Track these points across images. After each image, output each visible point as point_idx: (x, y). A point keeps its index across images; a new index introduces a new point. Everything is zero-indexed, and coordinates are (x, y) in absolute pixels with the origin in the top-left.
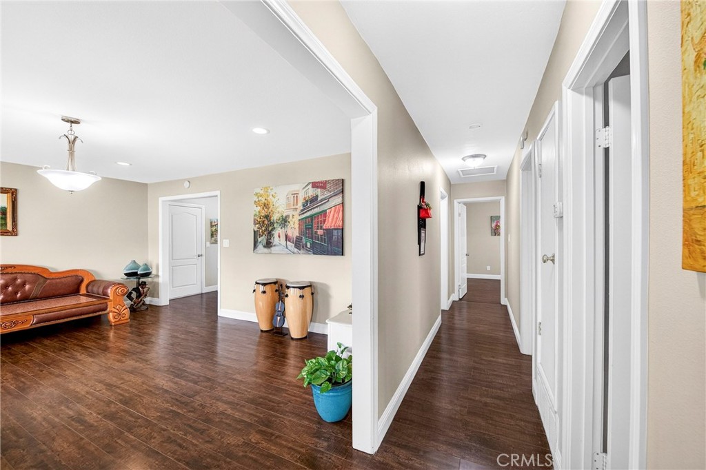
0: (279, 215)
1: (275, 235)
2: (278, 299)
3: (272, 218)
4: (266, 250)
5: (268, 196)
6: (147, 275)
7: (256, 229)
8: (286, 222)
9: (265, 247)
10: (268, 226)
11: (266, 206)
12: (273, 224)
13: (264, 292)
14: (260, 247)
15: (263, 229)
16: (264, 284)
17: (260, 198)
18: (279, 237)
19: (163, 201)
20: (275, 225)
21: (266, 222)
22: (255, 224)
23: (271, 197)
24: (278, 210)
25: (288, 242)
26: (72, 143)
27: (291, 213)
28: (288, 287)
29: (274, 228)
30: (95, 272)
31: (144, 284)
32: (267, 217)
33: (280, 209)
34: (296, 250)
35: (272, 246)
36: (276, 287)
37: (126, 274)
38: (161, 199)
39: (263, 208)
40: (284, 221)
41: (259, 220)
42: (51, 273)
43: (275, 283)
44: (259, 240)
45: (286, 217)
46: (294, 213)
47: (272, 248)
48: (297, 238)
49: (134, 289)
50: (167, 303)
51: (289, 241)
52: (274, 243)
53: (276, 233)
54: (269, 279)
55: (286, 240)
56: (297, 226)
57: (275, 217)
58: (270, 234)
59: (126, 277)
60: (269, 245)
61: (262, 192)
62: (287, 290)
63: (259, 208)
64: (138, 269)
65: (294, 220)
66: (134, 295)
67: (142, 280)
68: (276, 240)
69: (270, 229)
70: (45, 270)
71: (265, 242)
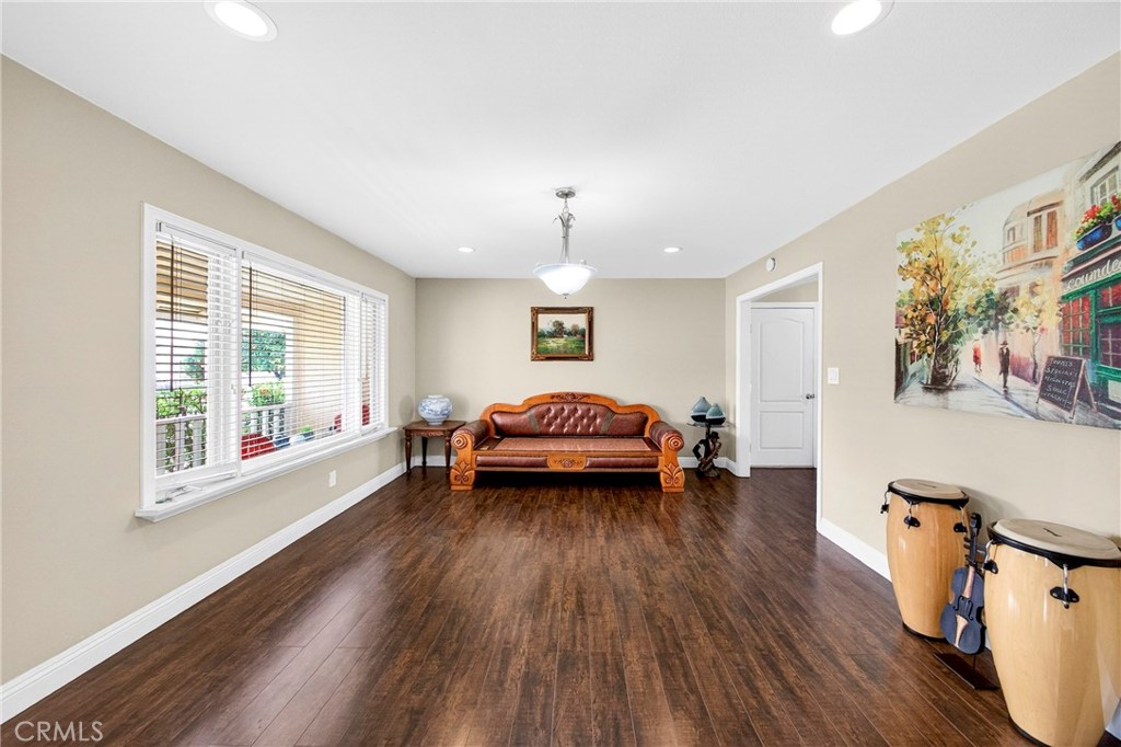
0: (979, 292)
1: (960, 356)
2: (963, 562)
3: (951, 306)
4: (931, 398)
5: (937, 243)
6: (719, 422)
7: (902, 340)
8: (1003, 309)
9: (927, 389)
10: (936, 330)
11: (931, 272)
12: (956, 320)
13: (913, 522)
14: (914, 389)
15: (923, 338)
16: (914, 499)
17: (914, 255)
18: (977, 359)
19: (742, 302)
20: (962, 326)
21: (932, 319)
22: (899, 326)
23: (948, 242)
24: (972, 275)
25: (1011, 378)
26: (566, 224)
27: (1023, 279)
28: (998, 540)
29: (959, 335)
30: (661, 410)
31: (715, 436)
32: (935, 303)
33: (981, 273)
34: (1046, 407)
35: (949, 389)
36: (961, 516)
37: (694, 418)
38: (740, 299)
39: (924, 281)
40: (997, 309)
41: (910, 314)
42: (618, 407)
43: (957, 504)
44: (912, 368)
45: (1004, 295)
46: (1036, 276)
47: (952, 396)
48: (1052, 363)
49: (701, 442)
50: (747, 474)
51: (1016, 374)
52: (959, 380)
53: (964, 351)
54: (933, 486)
55: (1005, 371)
56: (1052, 320)
57: (962, 300)
58: (944, 351)
59: (693, 422)
60: (939, 383)
61: (919, 236)
62: (993, 547)
63: (910, 283)
64: (706, 411)
65: (1036, 301)
66: (702, 450)
67: (713, 429)
68: (964, 370)
69: (945, 336)
70: (613, 402)
71: (927, 375)
